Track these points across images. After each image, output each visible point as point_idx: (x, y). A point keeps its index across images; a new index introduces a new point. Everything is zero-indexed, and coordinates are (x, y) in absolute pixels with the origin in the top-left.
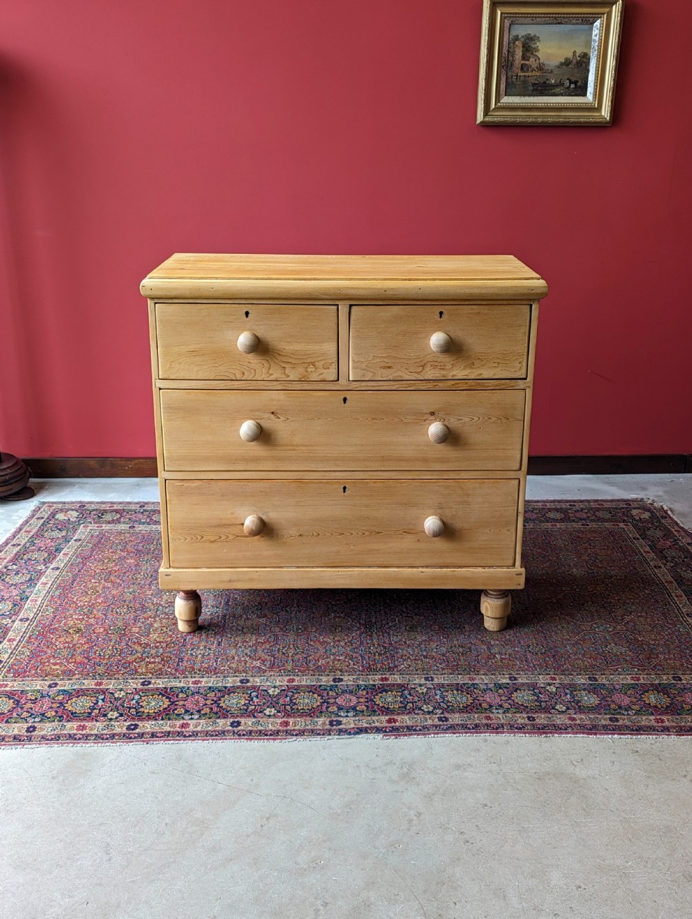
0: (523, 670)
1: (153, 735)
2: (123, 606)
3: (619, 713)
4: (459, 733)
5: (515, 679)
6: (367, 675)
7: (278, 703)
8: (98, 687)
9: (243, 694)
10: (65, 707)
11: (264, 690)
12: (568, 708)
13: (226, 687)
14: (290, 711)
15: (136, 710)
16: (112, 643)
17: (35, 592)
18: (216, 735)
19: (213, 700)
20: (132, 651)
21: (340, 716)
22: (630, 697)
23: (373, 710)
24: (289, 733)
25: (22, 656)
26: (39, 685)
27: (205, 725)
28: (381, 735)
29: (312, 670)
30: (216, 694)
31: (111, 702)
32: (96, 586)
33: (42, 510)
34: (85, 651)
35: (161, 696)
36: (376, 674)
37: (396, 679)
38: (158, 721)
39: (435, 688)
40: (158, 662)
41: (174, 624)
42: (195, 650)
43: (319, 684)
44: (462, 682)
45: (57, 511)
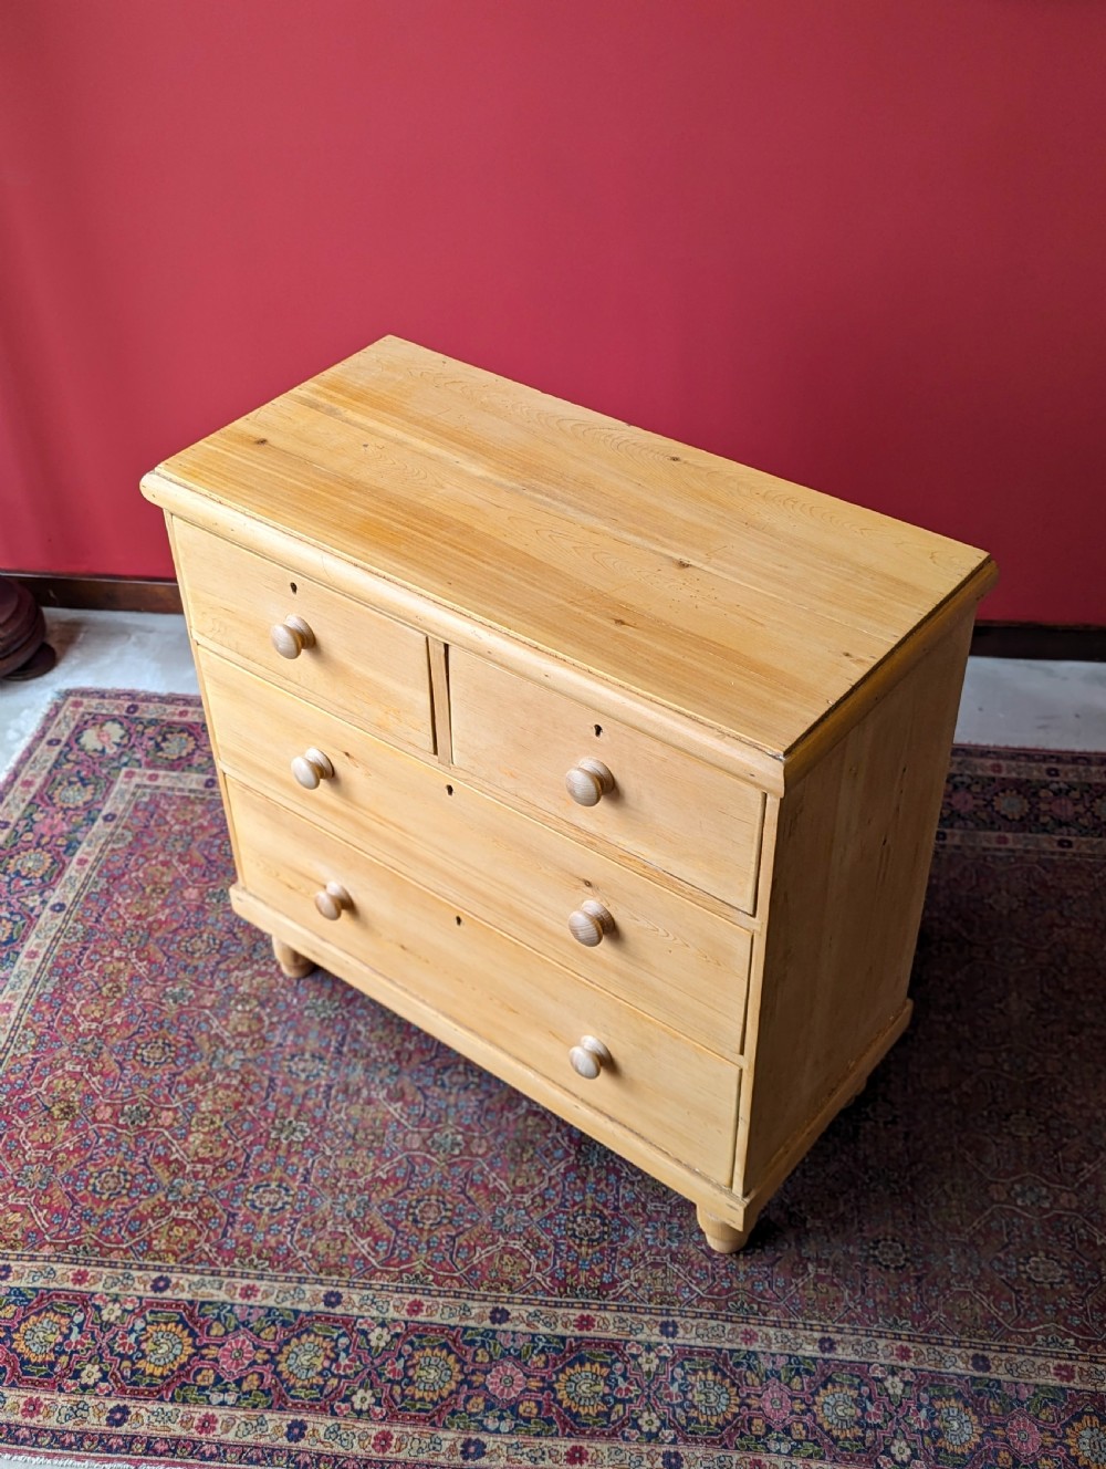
0: (851, 1320)
1: (150, 1447)
2: (157, 1040)
5: (832, 1346)
6: (556, 1305)
7: (380, 1376)
8: (77, 1287)
9: (325, 1337)
10: (13, 1340)
11: (363, 1332)
13: (296, 1312)
14: (399, 1402)
15: (134, 1364)
16: (120, 1156)
17: (12, 979)
19: (268, 1351)
20: (152, 1182)
21: (485, 1429)
22: (1042, 1431)
23: (548, 1417)
27: (242, 1427)
29: (458, 1280)
30: (276, 1333)
31: (93, 1339)
32: (120, 971)
33: (61, 715)
34: (70, 1174)
35: (180, 1326)
36: (573, 1306)
37: (608, 1325)
38: (163, 1405)
39: (674, 1360)
40: (191, 1222)
41: (237, 1105)
42: (261, 1190)
43: (464, 1324)
44: (728, 1346)
45: (86, 723)
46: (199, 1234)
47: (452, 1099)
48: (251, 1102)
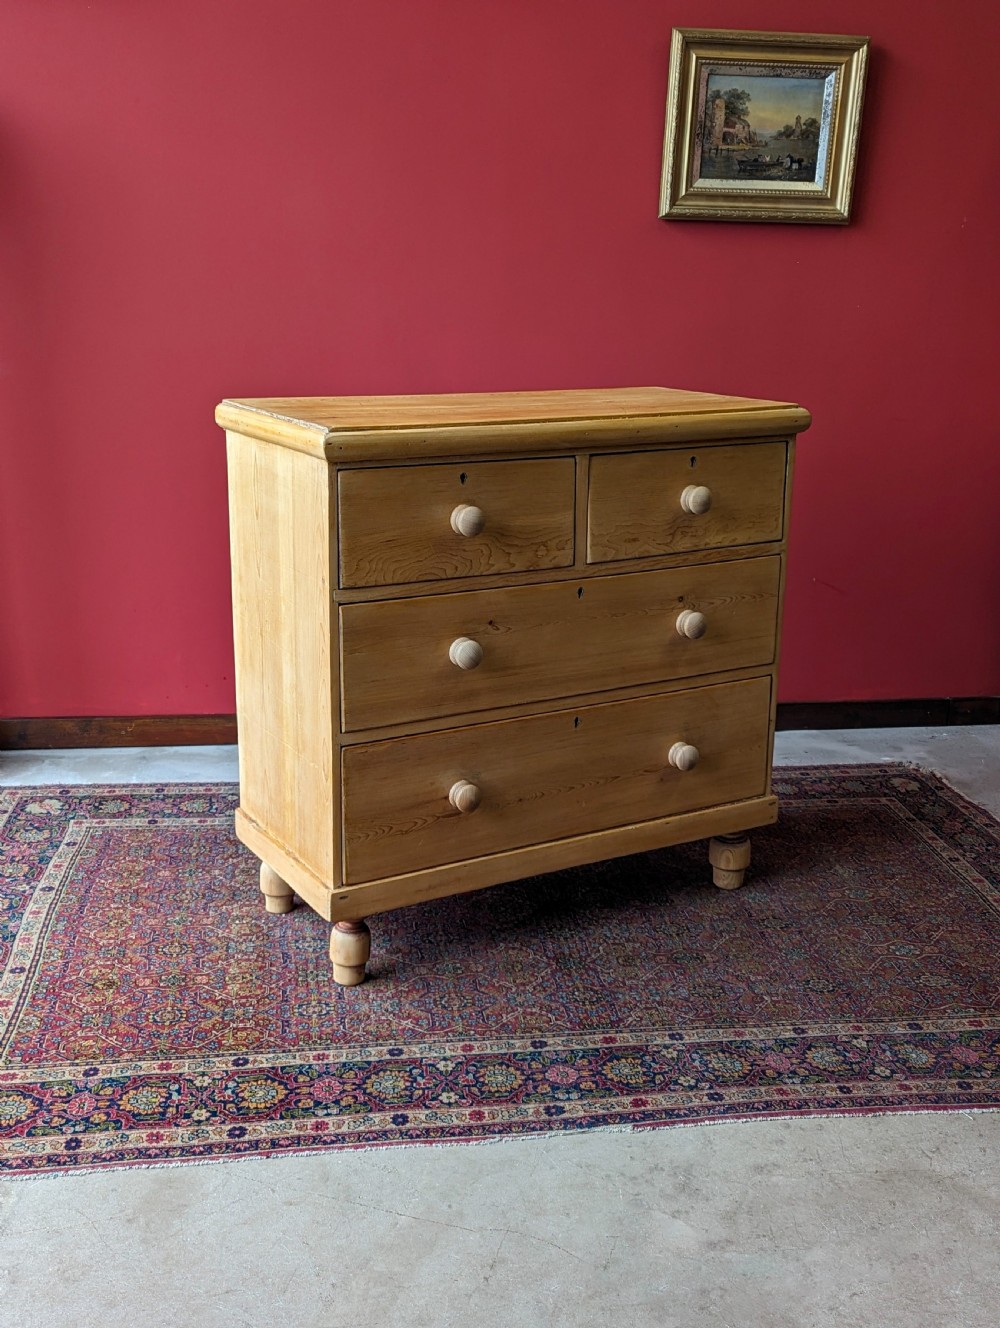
0: (810, 1018)
1: (274, 1144)
2: (172, 943)
3: (969, 1076)
4: (746, 1117)
5: (803, 1031)
6: (581, 1034)
7: (457, 1084)
8: (165, 1072)
9: (399, 1072)
10: (119, 1106)
11: (430, 1065)
12: (893, 1072)
13: (369, 1063)
14: (480, 1095)
15: (237, 1105)
16: (170, 1002)
17: (23, 926)
18: (375, 1139)
19: (354, 1084)
20: (206, 1012)
21: (559, 1100)
22: (976, 1051)
23: (606, 1088)
24: (488, 1130)
25: (29, 1028)
26: (69, 1072)
27: (352, 1124)
28: (630, 1126)
29: (495, 1031)
30: (356, 1074)
31: (192, 1094)
33: (1, 798)
34: (129, 1015)
35: (269, 1081)
36: (595, 1033)
37: (626, 1039)
38: (276, 1122)
39: (688, 1051)
40: (251, 1028)
41: (261, 968)
42: (304, 1006)
43: (513, 1051)
44: (725, 1039)
45: (26, 801)
46: (262, 1033)
48: (271, 965)
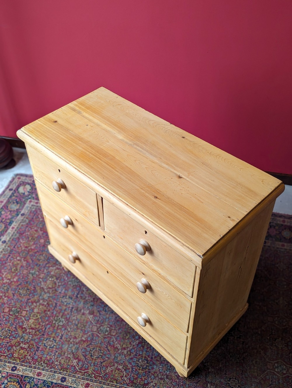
13: (52, 383)
16: (9, 324)
32: (18, 264)
33: (14, 181)
35: (18, 384)
40: (26, 348)
41: (45, 311)
42: (48, 340)
45: (21, 184)
46: (28, 353)
47: (108, 316)
48: (49, 311)
